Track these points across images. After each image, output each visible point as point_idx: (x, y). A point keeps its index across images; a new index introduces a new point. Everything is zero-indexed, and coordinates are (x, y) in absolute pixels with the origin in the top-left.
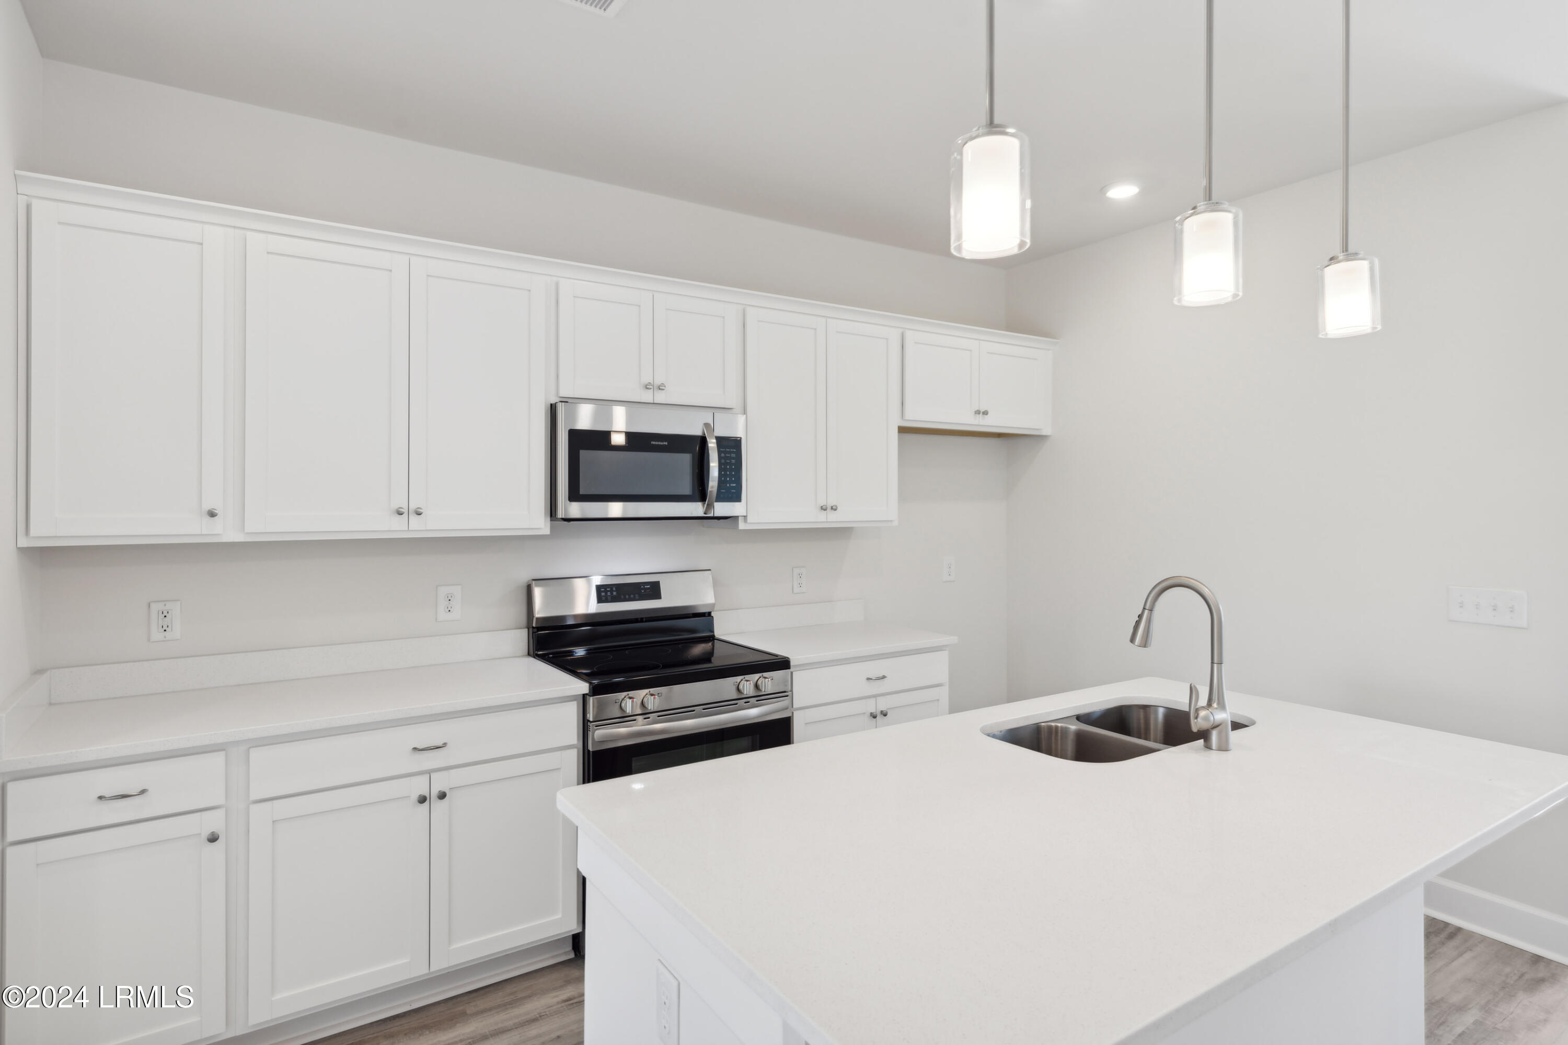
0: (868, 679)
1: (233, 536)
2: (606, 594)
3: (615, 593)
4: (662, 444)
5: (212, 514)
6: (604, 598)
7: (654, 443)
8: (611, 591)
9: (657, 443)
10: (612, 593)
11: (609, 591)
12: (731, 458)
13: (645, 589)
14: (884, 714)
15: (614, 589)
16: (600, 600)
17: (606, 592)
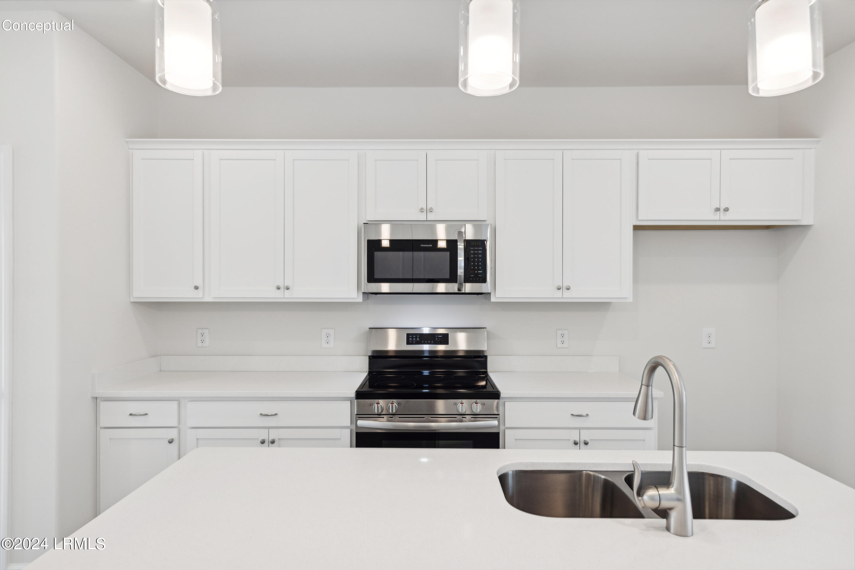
0: (572, 415)
1: (208, 299)
2: (412, 339)
3: (418, 339)
4: (428, 246)
5: (196, 288)
6: (411, 342)
7: (423, 246)
8: (416, 338)
9: (424, 246)
10: (416, 339)
11: (414, 337)
12: (478, 254)
13: (438, 338)
14: (586, 443)
15: (418, 337)
16: (408, 343)
17: (412, 338)
